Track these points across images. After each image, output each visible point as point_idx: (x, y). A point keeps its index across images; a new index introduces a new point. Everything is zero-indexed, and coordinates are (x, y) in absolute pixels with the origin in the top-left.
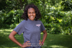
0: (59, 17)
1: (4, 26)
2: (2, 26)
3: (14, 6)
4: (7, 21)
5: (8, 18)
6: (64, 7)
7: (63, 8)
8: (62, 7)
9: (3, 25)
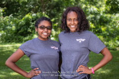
0: (102, 23)
1: (16, 39)
2: (13, 39)
3: (32, 7)
4: (20, 31)
5: (22, 26)
6: (111, 7)
7: (109, 9)
8: (108, 7)
9: (15, 37)
